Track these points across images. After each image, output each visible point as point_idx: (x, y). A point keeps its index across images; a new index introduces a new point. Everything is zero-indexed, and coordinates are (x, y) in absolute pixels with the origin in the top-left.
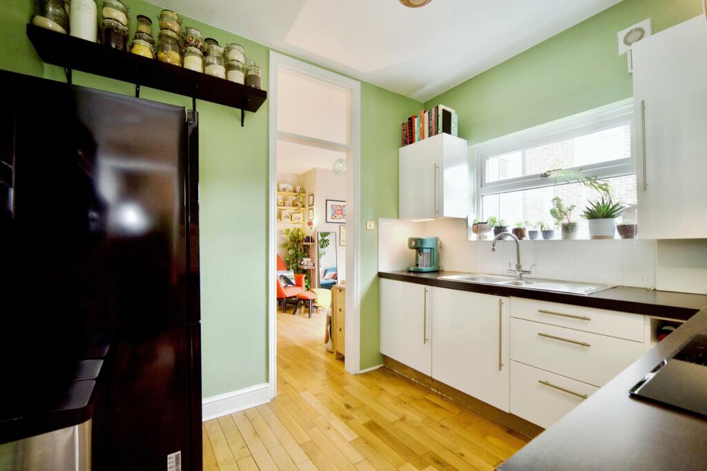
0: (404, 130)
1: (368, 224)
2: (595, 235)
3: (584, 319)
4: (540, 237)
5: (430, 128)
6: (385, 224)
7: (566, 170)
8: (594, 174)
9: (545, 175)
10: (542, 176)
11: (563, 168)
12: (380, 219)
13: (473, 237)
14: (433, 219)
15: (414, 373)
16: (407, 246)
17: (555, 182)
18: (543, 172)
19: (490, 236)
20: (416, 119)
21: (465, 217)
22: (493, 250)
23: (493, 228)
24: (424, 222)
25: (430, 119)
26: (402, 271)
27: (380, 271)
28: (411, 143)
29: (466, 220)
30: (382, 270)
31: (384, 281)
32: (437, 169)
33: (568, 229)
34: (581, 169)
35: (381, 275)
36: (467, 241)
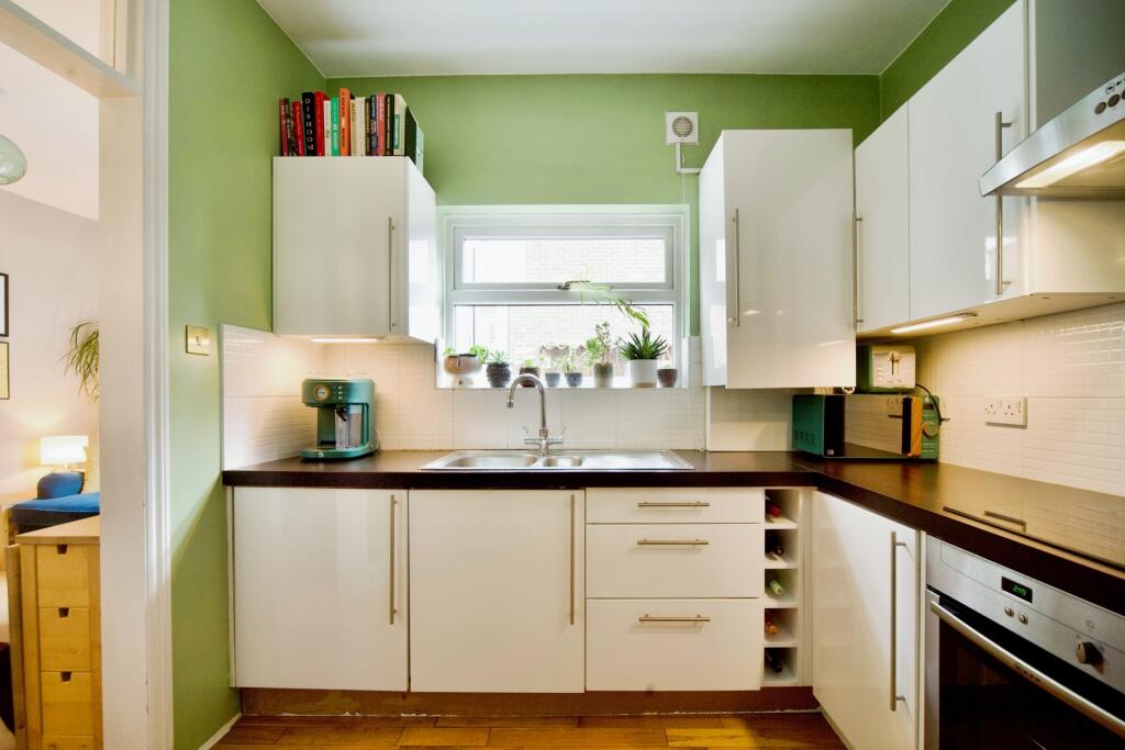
0: (287, 116)
1: (192, 341)
2: (639, 381)
3: (698, 505)
4: (563, 383)
5: (369, 135)
6: (239, 340)
7: (595, 284)
8: (630, 296)
9: (566, 287)
10: (559, 287)
11: (592, 281)
12: (227, 329)
13: (446, 380)
14: (374, 341)
15: (348, 700)
16: (299, 398)
17: (581, 300)
18: (562, 281)
19: (480, 379)
20: (327, 104)
21: (433, 342)
22: (510, 405)
23: (485, 367)
24: (327, 347)
25: (370, 116)
26: (282, 461)
27: (228, 467)
28: (313, 153)
29: (434, 348)
30: (235, 463)
31: (243, 493)
32: (393, 232)
33: (604, 371)
34: (612, 286)
35: (231, 479)
36: (435, 388)
